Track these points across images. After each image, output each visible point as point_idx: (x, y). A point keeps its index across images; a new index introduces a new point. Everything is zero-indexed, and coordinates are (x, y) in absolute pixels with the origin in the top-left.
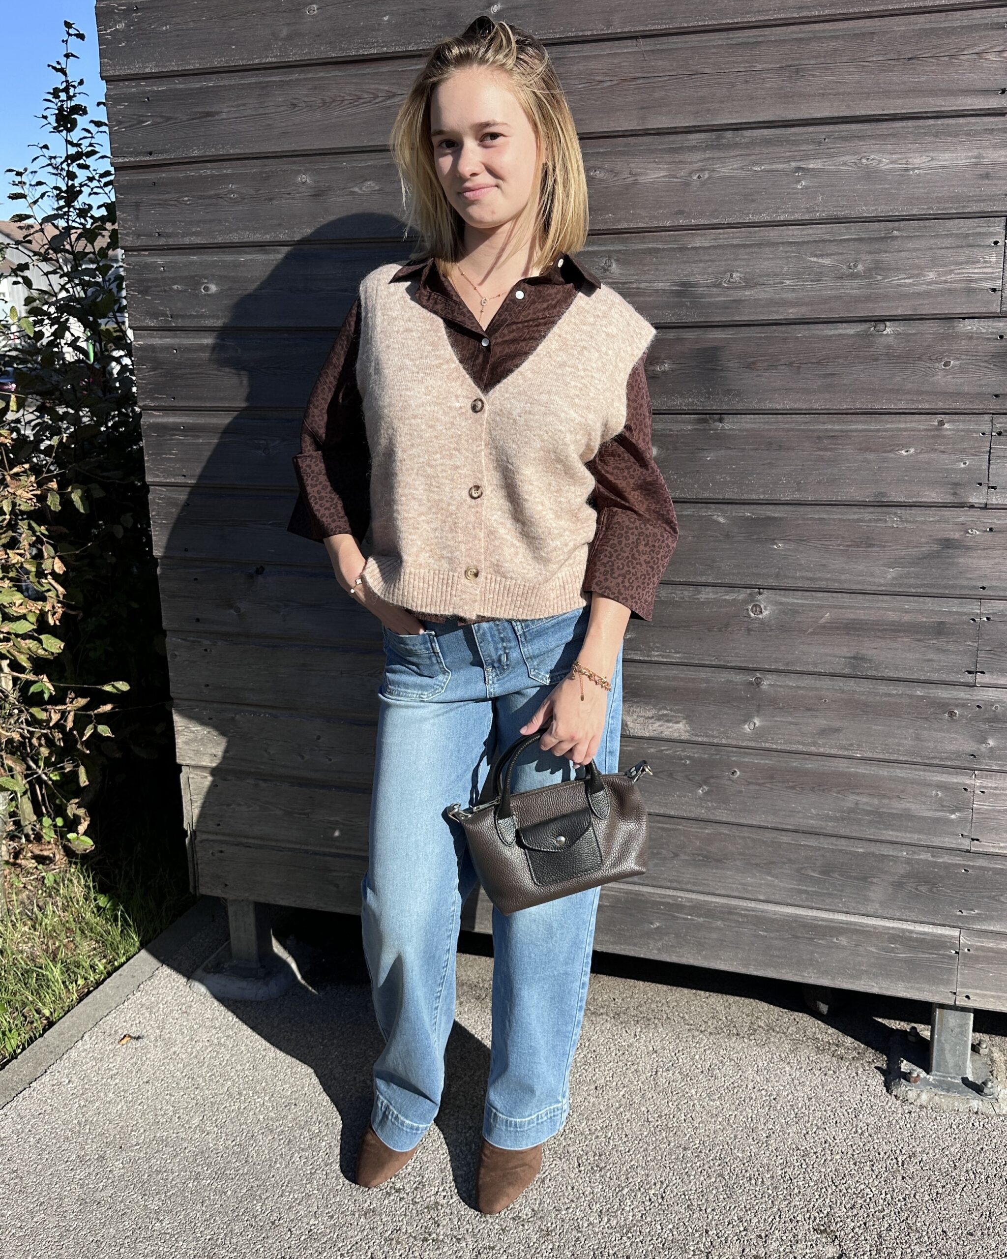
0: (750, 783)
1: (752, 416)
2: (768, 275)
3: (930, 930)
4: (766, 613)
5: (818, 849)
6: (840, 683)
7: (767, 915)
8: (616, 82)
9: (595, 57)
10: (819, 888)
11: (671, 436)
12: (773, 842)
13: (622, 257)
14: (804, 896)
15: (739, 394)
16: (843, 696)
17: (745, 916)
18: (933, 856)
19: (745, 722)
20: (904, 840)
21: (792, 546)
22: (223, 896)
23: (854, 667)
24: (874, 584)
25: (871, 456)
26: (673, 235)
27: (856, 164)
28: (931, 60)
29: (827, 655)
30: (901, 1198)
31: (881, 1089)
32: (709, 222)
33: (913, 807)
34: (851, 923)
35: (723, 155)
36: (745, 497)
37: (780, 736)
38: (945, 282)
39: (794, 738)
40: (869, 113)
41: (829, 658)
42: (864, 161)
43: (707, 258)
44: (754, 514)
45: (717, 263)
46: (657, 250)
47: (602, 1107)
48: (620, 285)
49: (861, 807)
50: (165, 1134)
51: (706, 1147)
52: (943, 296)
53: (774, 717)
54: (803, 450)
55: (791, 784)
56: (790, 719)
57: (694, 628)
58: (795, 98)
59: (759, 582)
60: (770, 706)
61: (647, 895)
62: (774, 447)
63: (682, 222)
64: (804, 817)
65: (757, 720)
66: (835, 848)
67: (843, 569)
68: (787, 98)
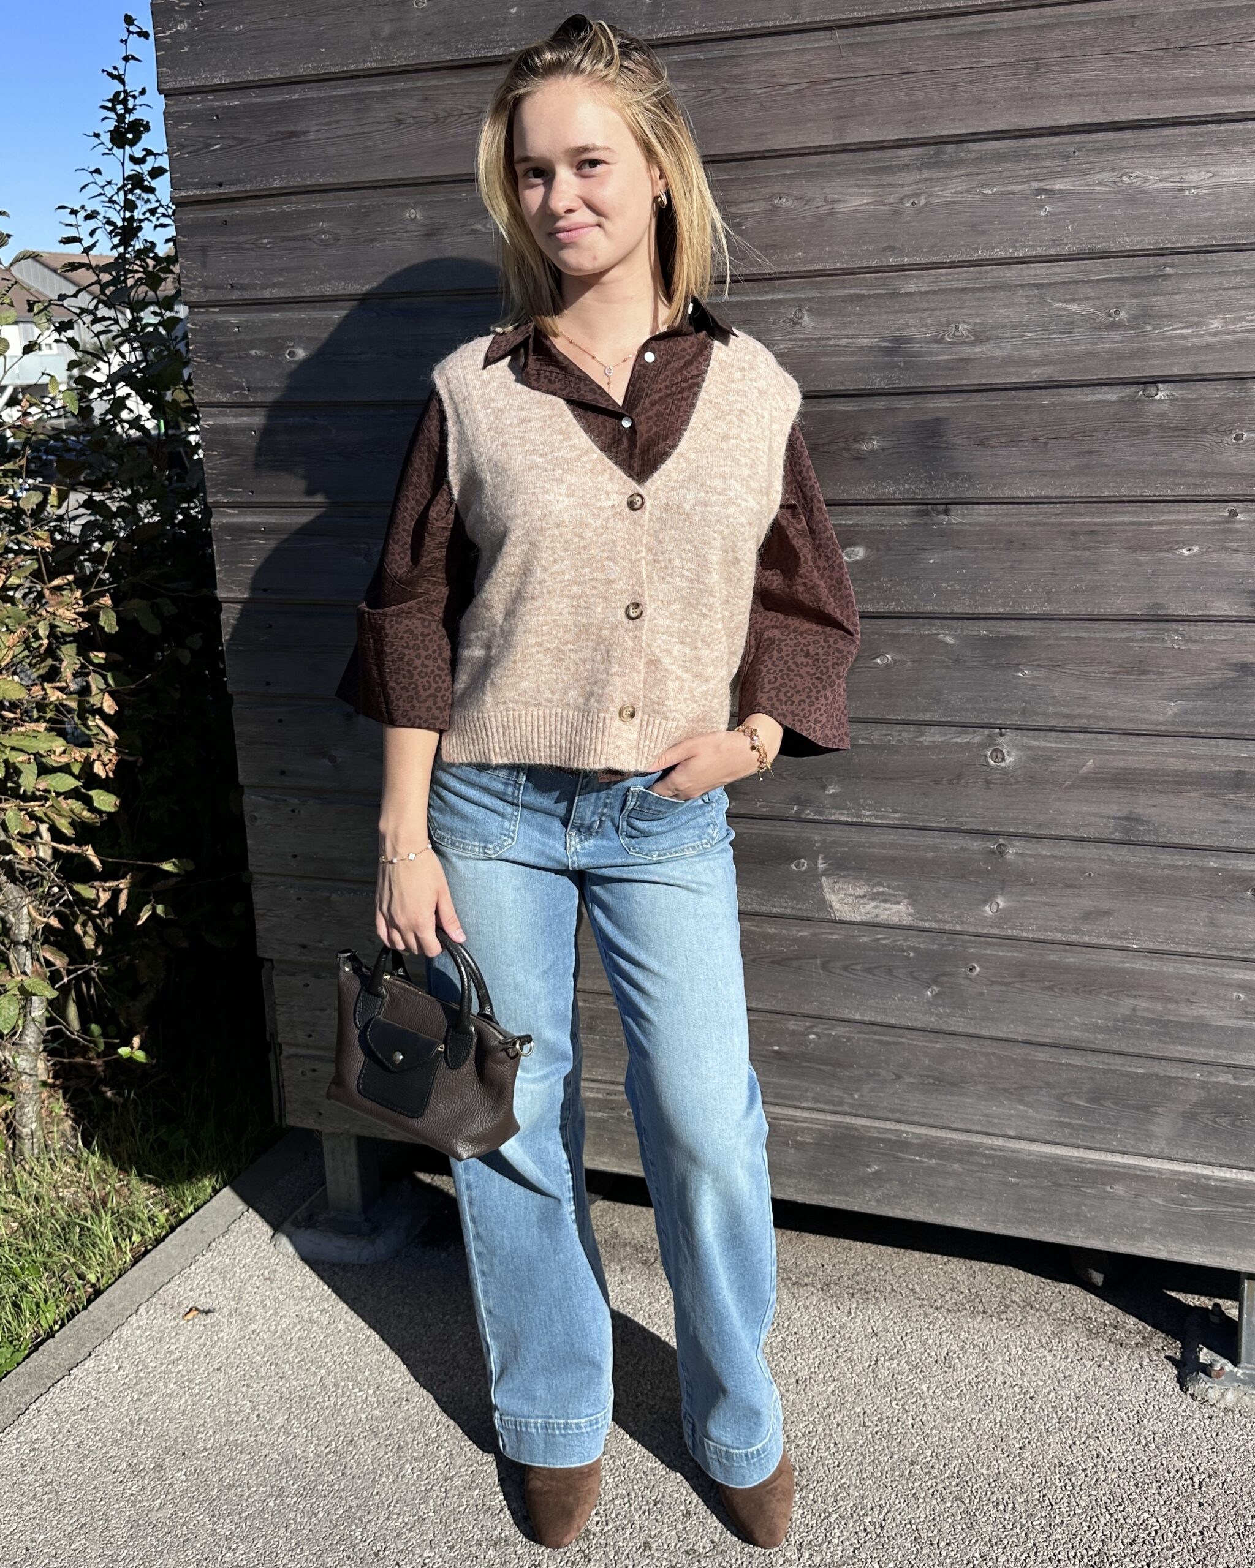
0: (993, 983)
1: (987, 507)
2: (1003, 327)
3: (1234, 1176)
4: (1009, 760)
5: (1082, 1069)
6: (1109, 851)
7: (1020, 1155)
8: (806, 85)
9: (777, 54)
10: (1086, 1120)
11: (882, 532)
12: (1025, 1060)
13: (815, 306)
14: (1067, 1131)
15: (969, 478)
16: (1113, 868)
17: (991, 1157)
18: (1235, 1079)
19: (985, 902)
20: (1196, 1058)
21: (1041, 673)
22: (317, 1127)
23: (1126, 831)
24: (1151, 722)
25: (1143, 557)
26: (881, 278)
27: (1115, 182)
28: (1210, 49)
29: (1090, 815)
30: (1196, 1531)
31: (1173, 1386)
32: (927, 261)
33: (1208, 1014)
34: (1129, 1166)
35: (942, 175)
36: (980, 610)
37: (1031, 921)
38: (1234, 332)
39: (1050, 923)
40: (1131, 118)
41: (1093, 819)
42: (1125, 179)
43: (925, 305)
44: (991, 632)
45: (938, 312)
46: (860, 297)
47: (804, 1407)
48: (814, 342)
49: (1140, 1013)
50: (240, 1437)
51: (939, 1461)
52: (1231, 350)
53: (1023, 895)
54: (1054, 550)
55: (1047, 983)
56: (1044, 898)
57: (917, 781)
58: (1036, 101)
59: (1000, 720)
60: (1017, 881)
61: (862, 1130)
62: (1016, 546)
63: (892, 261)
64: (1065, 1028)
65: (1002, 900)
66: (1107, 1067)
67: (1109, 702)
68: (1025, 101)
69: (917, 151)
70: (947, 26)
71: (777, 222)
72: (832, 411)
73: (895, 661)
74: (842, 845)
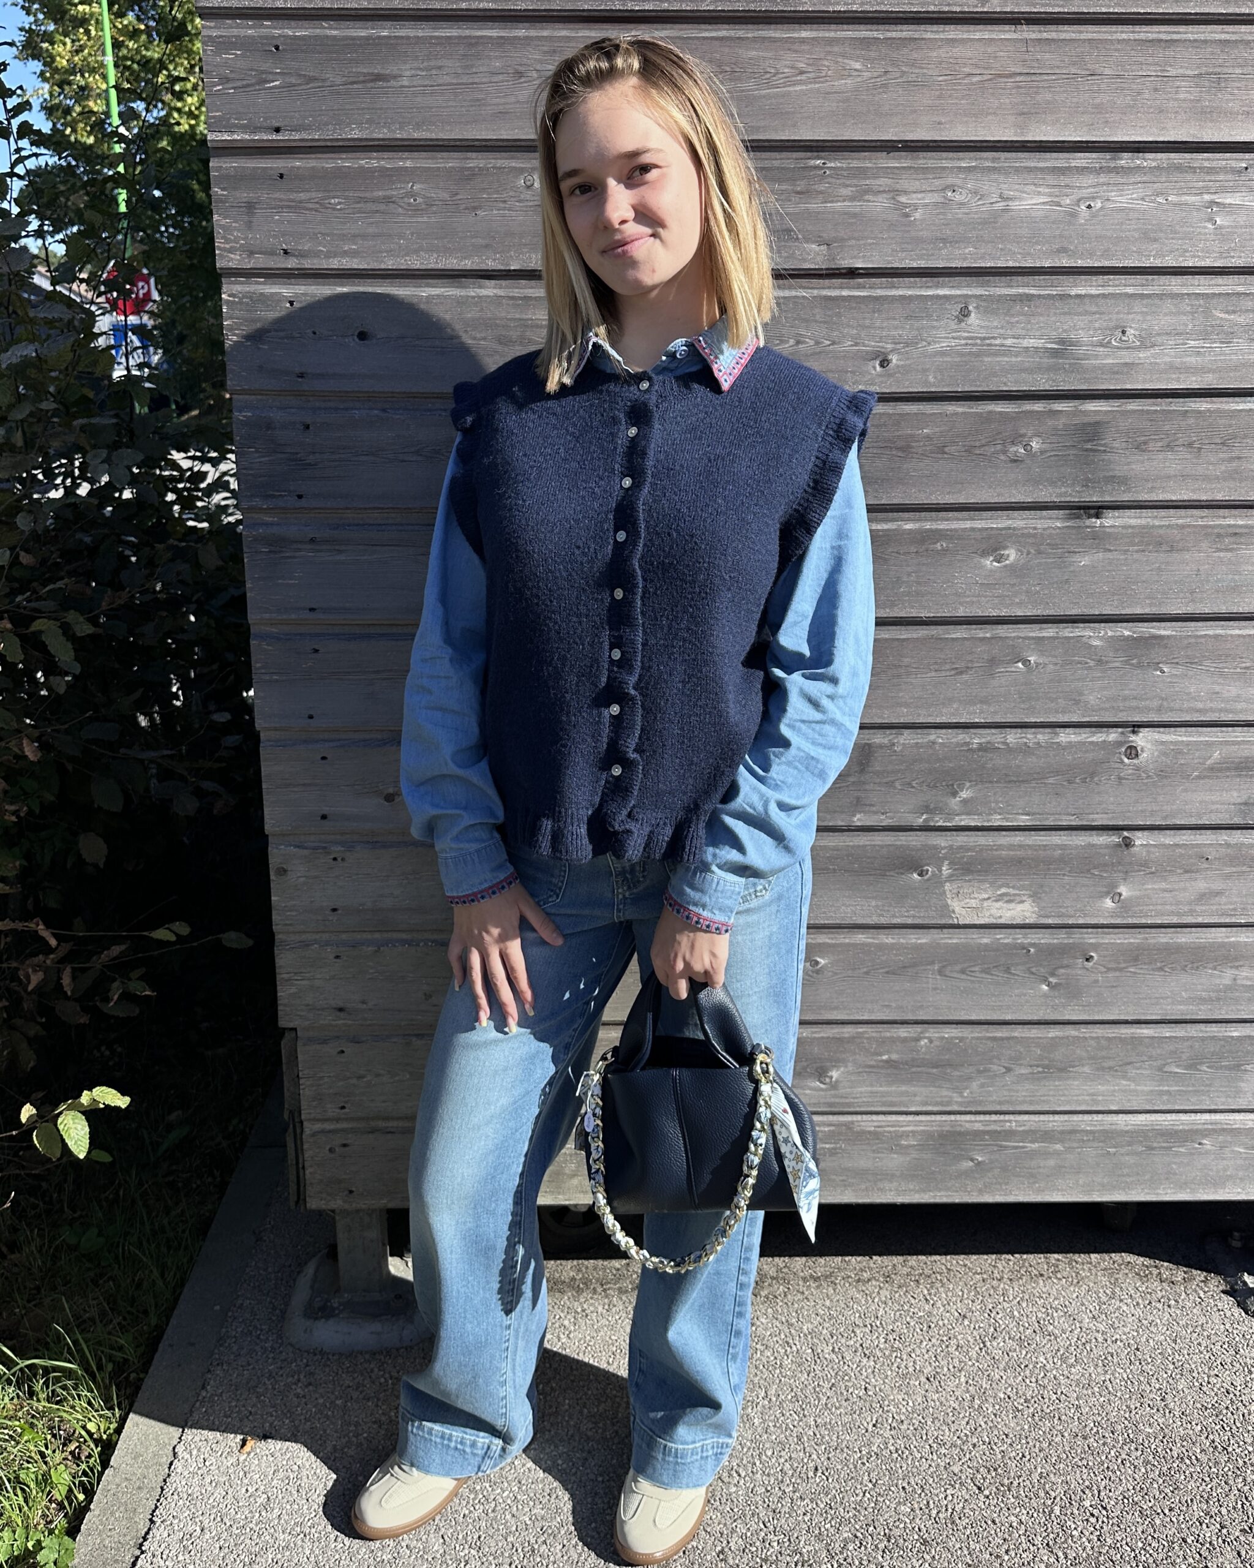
0: (1109, 969)
1: (1139, 510)
2: (1169, 333)
4: (1144, 756)
5: (1182, 1039)
6: (1224, 837)
7: (1118, 1128)
8: (989, 77)
10: (1184, 1086)
11: (1034, 536)
12: (1132, 1038)
13: (983, 304)
14: (1165, 1098)
16: (1228, 851)
17: (1092, 1132)
19: (1108, 893)
21: (1180, 670)
23: (1244, 814)
26: (1053, 279)
29: (1213, 803)
32: (1098, 265)
34: (1217, 1123)
35: (1120, 181)
36: (1127, 611)
37: (1151, 907)
39: (1168, 907)
41: (1216, 806)
43: (1094, 309)
44: (1134, 632)
45: (1105, 316)
46: (1029, 298)
48: (979, 341)
49: (1239, 982)
53: (1143, 884)
54: (1199, 551)
55: (1159, 964)
56: (1164, 885)
57: (1051, 780)
58: (1215, 115)
59: (1137, 718)
60: (1140, 871)
61: (967, 1125)
62: (1164, 547)
63: (1065, 262)
64: (1173, 1003)
65: (1124, 890)
66: (1205, 1035)
67: (1238, 696)
68: (1205, 114)
69: (1094, 155)
70: (1133, 32)
71: (949, 216)
72: (990, 412)
73: (1037, 664)
74: (968, 850)
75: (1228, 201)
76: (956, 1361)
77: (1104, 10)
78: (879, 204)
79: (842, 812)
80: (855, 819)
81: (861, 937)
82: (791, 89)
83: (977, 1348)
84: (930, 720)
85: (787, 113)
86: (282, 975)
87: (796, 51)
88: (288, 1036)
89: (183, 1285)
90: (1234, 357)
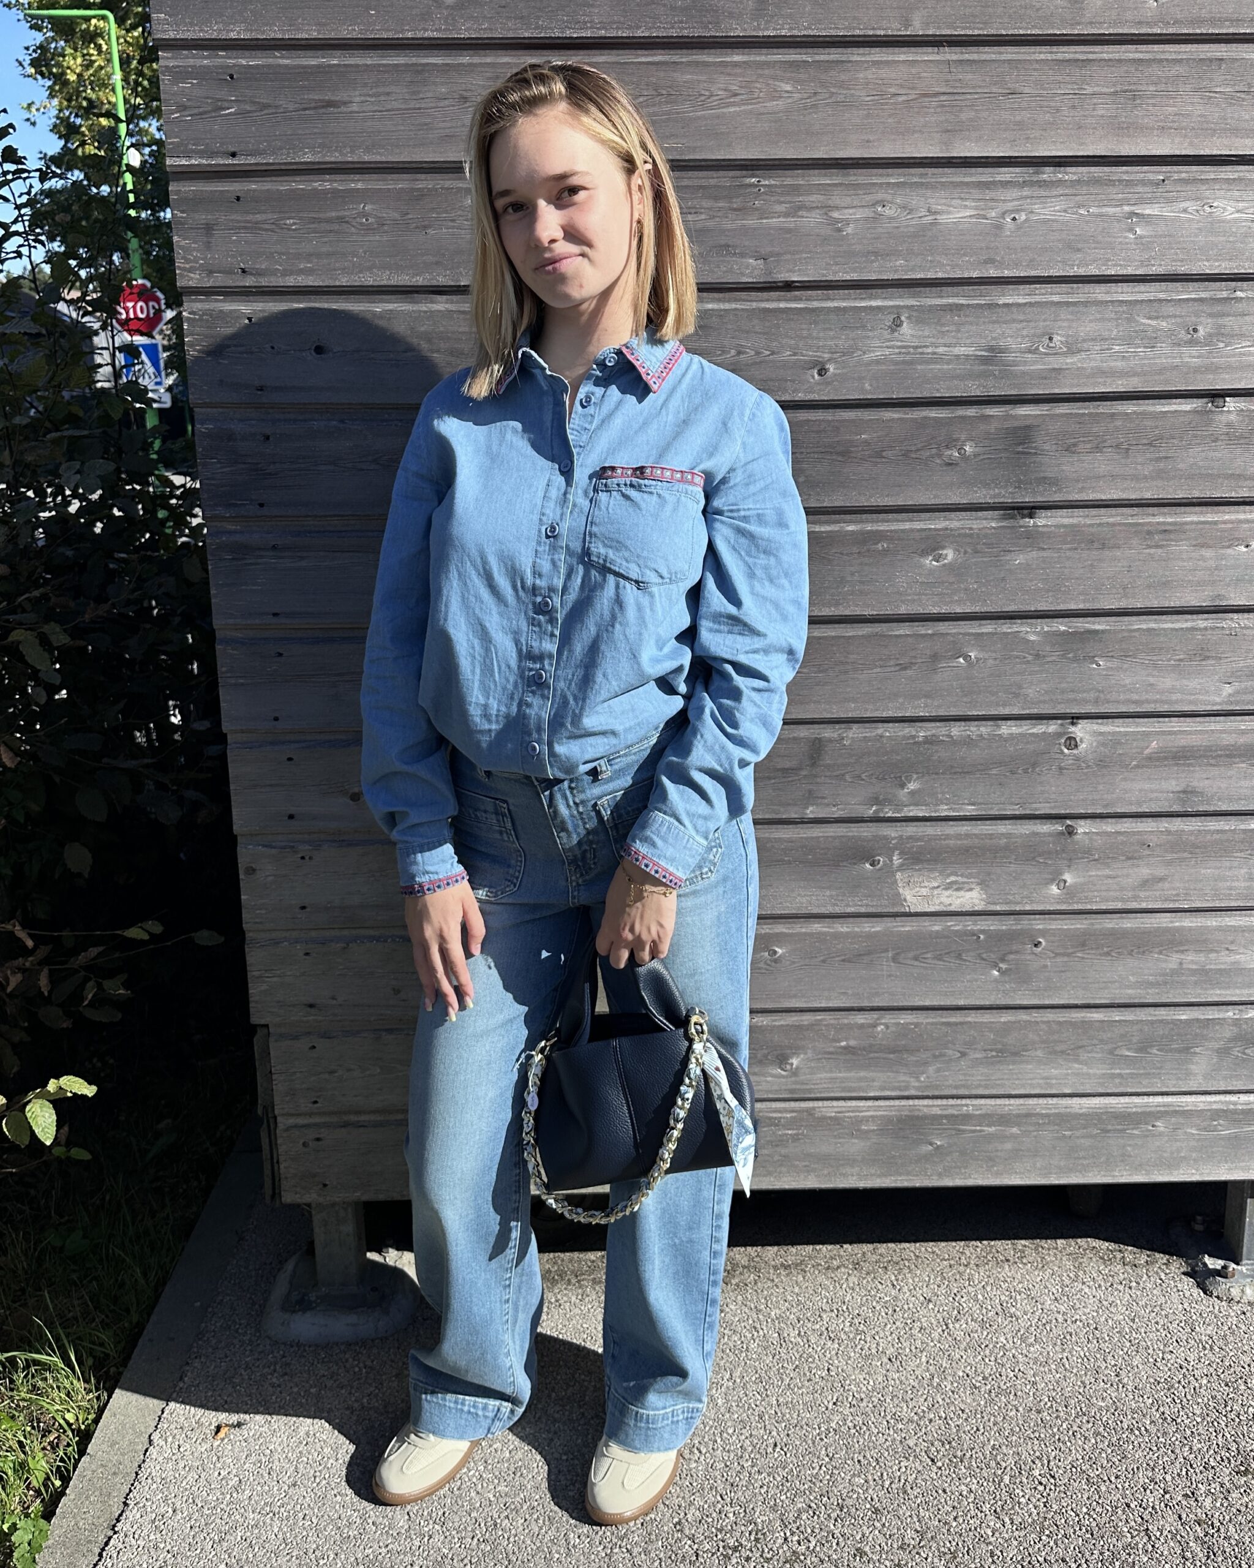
0: (1057, 955)
1: (1071, 509)
2: (1093, 340)
4: (1083, 746)
5: (1132, 1022)
6: (1164, 824)
7: (1073, 1111)
8: (914, 96)
9: (887, 62)
10: (1134, 1069)
11: (971, 536)
12: (1083, 1022)
13: (914, 314)
14: (1117, 1081)
16: (1169, 838)
17: (1047, 1115)
19: (1052, 881)
20: (1232, 999)
21: (1114, 663)
22: (320, 1200)
23: (1184, 802)
24: (1209, 703)
25: (1208, 553)
26: (980, 289)
27: (1197, 211)
29: (1152, 791)
31: (1197, 1292)
32: (1025, 274)
33: (1243, 958)
34: (1167, 1105)
35: (1044, 194)
36: (1062, 607)
37: (1096, 894)
39: (1112, 893)
40: (1215, 152)
41: (1155, 795)
42: (1207, 208)
43: (1021, 317)
44: (1070, 628)
45: (1032, 324)
46: (959, 307)
48: (912, 350)
49: (1185, 966)
53: (1087, 871)
54: (1130, 548)
55: (1105, 949)
57: (994, 772)
58: (1131, 130)
59: (1075, 710)
60: (1083, 858)
61: (925, 1110)
62: (1096, 545)
63: (993, 273)
64: (1120, 988)
65: (1068, 877)
66: (1154, 1018)
67: (1173, 688)
68: (1122, 129)
69: (1018, 170)
70: (1051, 53)
71: (880, 230)
72: (926, 418)
73: (978, 659)
74: (918, 839)
75: (1147, 212)
76: (919, 1342)
77: (1021, 32)
78: (812, 220)
79: (796, 805)
80: (808, 812)
81: (817, 927)
82: (724, 110)
83: (940, 1330)
84: (877, 714)
85: (722, 133)
86: (253, 972)
87: (729, 74)
88: (260, 1032)
89: (165, 1284)
90: (1158, 361)
